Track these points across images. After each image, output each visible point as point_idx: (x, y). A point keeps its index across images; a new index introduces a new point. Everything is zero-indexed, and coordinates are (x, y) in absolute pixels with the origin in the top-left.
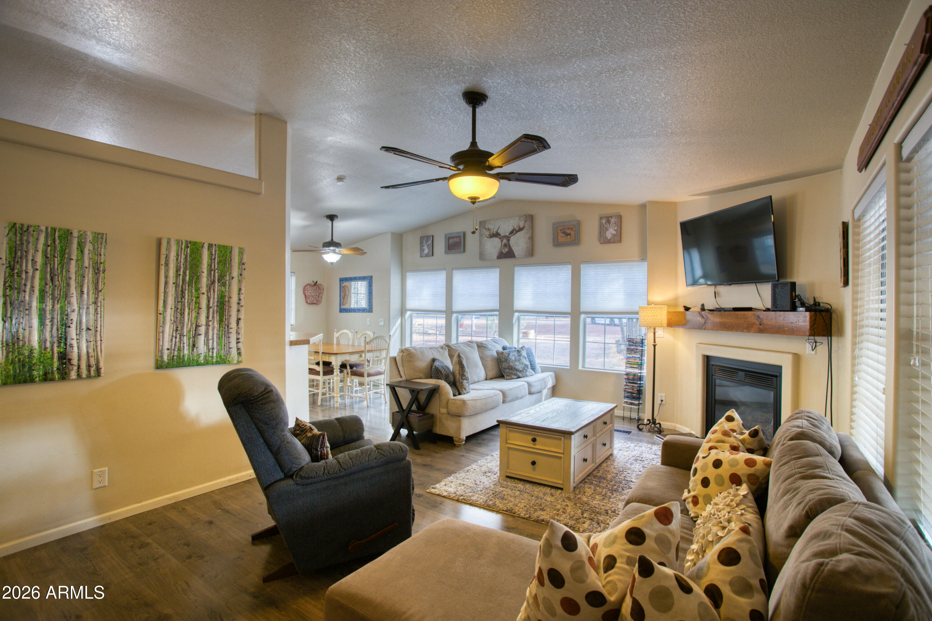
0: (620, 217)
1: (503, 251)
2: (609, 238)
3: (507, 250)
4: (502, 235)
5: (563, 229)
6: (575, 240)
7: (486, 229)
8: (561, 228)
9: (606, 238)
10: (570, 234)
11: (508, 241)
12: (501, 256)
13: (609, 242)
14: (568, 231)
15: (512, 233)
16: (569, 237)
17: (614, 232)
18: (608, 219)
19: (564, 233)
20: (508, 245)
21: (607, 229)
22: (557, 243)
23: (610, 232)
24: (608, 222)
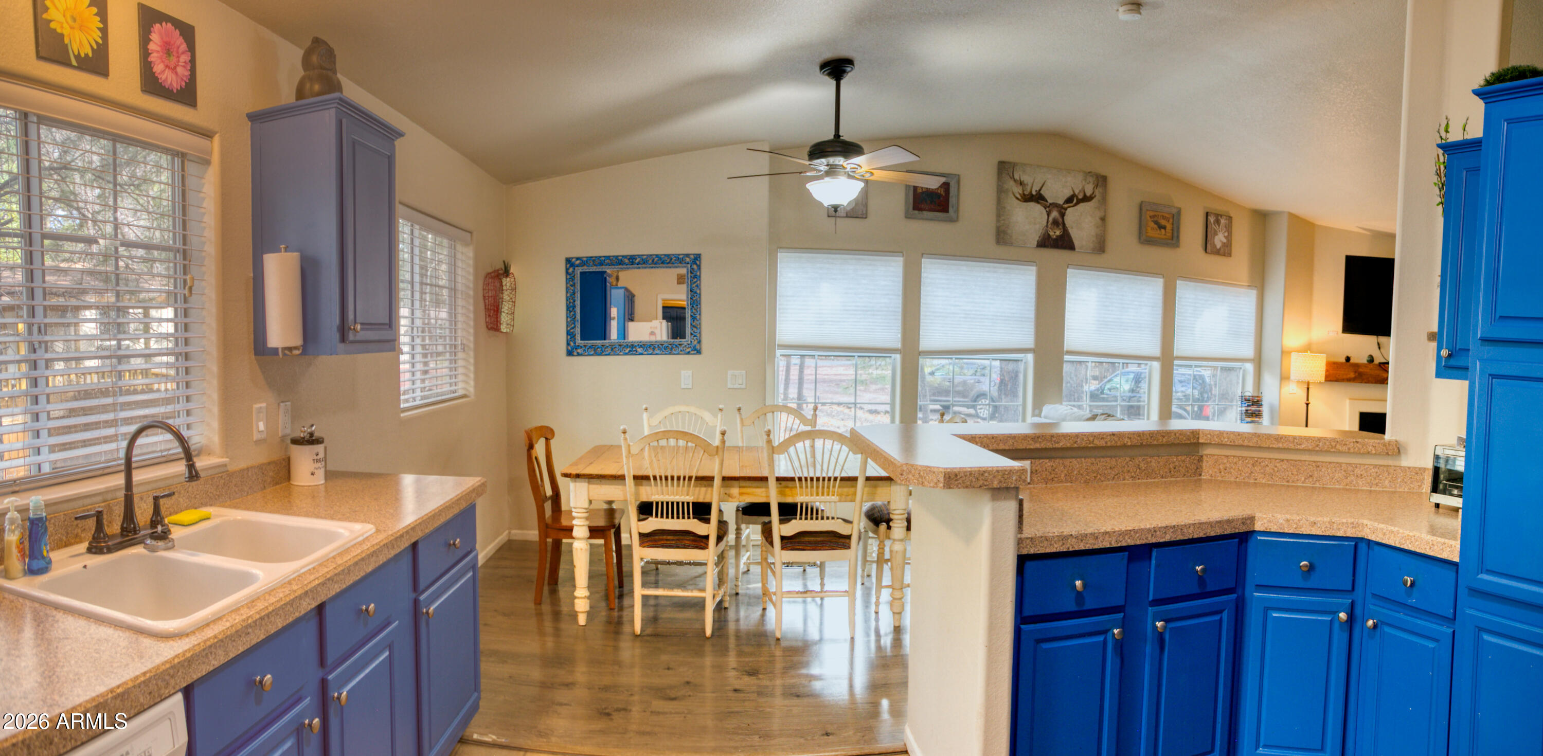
0: (1230, 218)
1: (1051, 233)
2: (1218, 247)
3: (1058, 233)
4: (1050, 201)
5: (1154, 216)
6: (1172, 239)
7: (1015, 181)
8: (1152, 214)
9: (1215, 246)
10: (1164, 228)
11: (1063, 215)
12: (1046, 242)
13: (1217, 252)
14: (1163, 222)
15: (1069, 200)
16: (1163, 231)
17: (1225, 240)
18: (1218, 216)
19: (1156, 223)
20: (1059, 223)
21: (1216, 234)
22: (1145, 240)
23: (1219, 239)
24: (1217, 222)
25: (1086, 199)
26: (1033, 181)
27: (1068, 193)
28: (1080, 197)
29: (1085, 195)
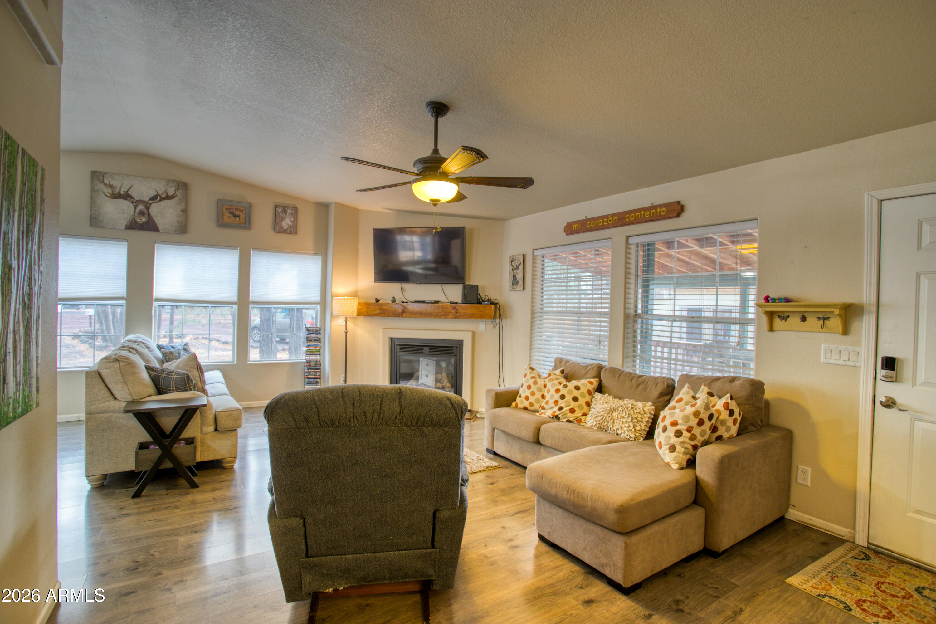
0: (296, 209)
1: (138, 220)
2: (285, 228)
3: (144, 220)
4: (136, 199)
5: (229, 209)
6: (245, 223)
7: (105, 184)
8: (228, 207)
9: (282, 227)
10: (239, 216)
11: (148, 208)
12: (132, 226)
13: (285, 232)
14: (237, 213)
15: (154, 198)
16: (237, 219)
17: (291, 224)
18: (285, 209)
19: (231, 213)
20: (146, 213)
21: (283, 219)
22: (221, 224)
23: (287, 223)
24: (285, 211)
25: (168, 197)
26: (122, 185)
27: (152, 193)
28: (164, 196)
29: (167, 195)
